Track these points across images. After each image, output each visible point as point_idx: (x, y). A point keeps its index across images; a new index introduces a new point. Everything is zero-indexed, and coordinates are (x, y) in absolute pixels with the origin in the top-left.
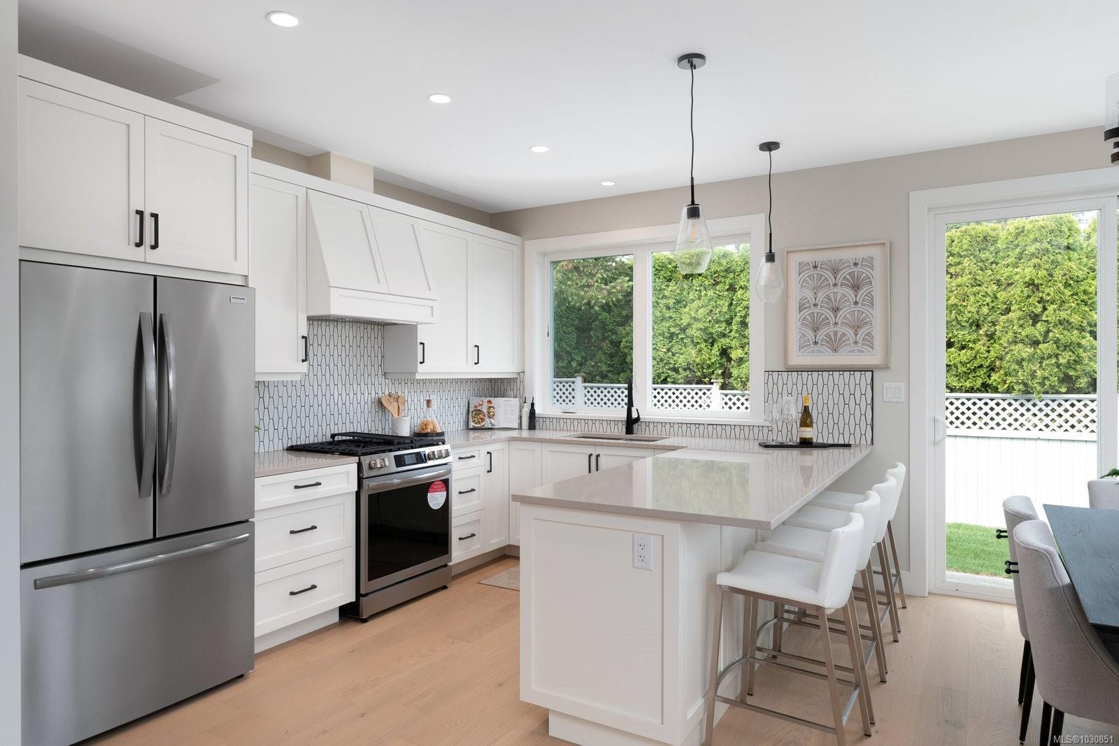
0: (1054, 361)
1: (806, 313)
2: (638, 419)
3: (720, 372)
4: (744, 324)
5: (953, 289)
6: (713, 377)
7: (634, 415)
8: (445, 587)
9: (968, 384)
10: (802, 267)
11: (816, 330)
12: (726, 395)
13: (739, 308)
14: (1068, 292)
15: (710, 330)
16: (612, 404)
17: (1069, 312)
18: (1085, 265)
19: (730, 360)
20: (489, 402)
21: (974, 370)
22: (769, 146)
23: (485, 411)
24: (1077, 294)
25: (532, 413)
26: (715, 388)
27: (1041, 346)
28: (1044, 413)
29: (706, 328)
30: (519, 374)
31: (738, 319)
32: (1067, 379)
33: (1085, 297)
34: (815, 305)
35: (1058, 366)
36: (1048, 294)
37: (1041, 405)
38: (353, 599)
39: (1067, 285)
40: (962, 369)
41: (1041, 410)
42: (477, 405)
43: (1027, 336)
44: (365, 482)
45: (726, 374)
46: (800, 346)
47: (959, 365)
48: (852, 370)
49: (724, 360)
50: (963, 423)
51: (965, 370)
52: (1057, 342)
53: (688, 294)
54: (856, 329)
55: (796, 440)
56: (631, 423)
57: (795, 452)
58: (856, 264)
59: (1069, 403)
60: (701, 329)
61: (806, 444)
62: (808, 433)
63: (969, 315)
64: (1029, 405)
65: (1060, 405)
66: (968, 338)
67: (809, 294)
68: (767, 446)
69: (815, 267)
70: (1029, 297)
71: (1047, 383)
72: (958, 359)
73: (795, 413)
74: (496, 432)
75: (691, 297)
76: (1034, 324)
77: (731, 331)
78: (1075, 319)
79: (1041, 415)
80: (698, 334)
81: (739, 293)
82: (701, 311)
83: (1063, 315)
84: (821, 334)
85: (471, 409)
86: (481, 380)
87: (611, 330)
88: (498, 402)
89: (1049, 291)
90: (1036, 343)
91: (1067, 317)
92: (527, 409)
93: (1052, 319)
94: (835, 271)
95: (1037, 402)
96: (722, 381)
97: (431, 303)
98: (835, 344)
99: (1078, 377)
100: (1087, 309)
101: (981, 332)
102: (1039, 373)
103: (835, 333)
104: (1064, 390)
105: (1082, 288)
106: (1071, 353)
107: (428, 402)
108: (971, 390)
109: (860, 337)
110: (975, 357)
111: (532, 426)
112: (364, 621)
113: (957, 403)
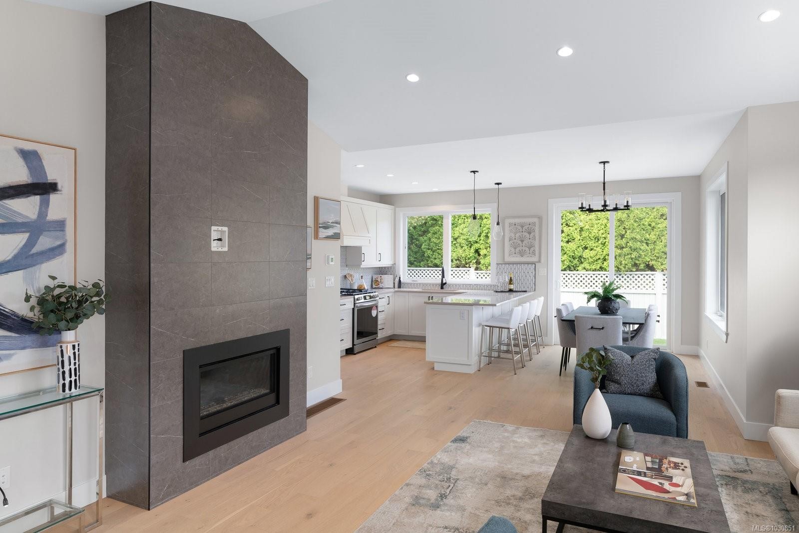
0: (629, 256)
1: (511, 242)
2: (446, 283)
3: (474, 261)
4: (487, 237)
5: (588, 221)
6: (471, 264)
7: (444, 282)
8: (376, 347)
9: (594, 267)
10: (510, 225)
11: (515, 248)
12: (478, 273)
13: (484, 229)
14: (636, 224)
15: (470, 240)
16: (430, 276)
17: (636, 234)
18: (644, 212)
19: (479, 255)
20: (381, 277)
21: (597, 260)
22: (498, 184)
23: (379, 280)
24: (640, 225)
25: (400, 281)
26: (472, 269)
27: (624, 249)
28: (627, 281)
29: (468, 239)
30: (393, 265)
31: (484, 234)
32: (635, 265)
33: (643, 227)
34: (515, 239)
35: (632, 259)
36: (627, 225)
37: (625, 277)
38: (352, 346)
39: (635, 221)
40: (591, 260)
41: (625, 279)
42: (375, 278)
43: (619, 245)
44: (356, 305)
45: (478, 263)
46: (509, 255)
47: (590, 258)
48: (528, 263)
49: (477, 255)
50: (591, 286)
51: (592, 260)
52: (631, 247)
53: (458, 220)
54: (530, 248)
55: (507, 290)
56: (443, 285)
57: (507, 294)
58: (529, 224)
59: (637, 276)
60: (465, 239)
61: (511, 291)
62: (512, 287)
63: (594, 234)
64: (620, 277)
65: (633, 277)
66: (594, 245)
67: (513, 235)
68: (497, 292)
69: (515, 225)
70: (619, 226)
71: (627, 267)
72: (589, 255)
73: (507, 280)
74: (384, 289)
75: (460, 222)
76: (622, 239)
77: (480, 240)
78: (638, 237)
79: (625, 282)
80: (463, 242)
81: (485, 220)
82: (465, 230)
83: (633, 235)
84: (517, 250)
85: (374, 280)
86: (376, 268)
87: (416, 239)
88: (384, 276)
89: (627, 224)
90: (622, 248)
91: (635, 236)
92: (397, 280)
93: (628, 237)
94: (522, 227)
95: (624, 276)
96: (476, 266)
97: (369, 238)
98: (522, 254)
99: (640, 264)
100: (644, 232)
101: (600, 242)
102: (623, 262)
103: (522, 250)
104: (634, 270)
105: (642, 223)
106: (636, 253)
107: (362, 277)
108: (595, 270)
109: (531, 251)
110: (597, 254)
111: (399, 287)
112: (355, 354)
113: (589, 277)
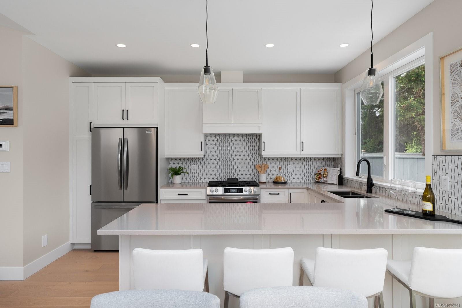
10: (453, 68)
20: (325, 169)
23: (322, 174)
25: (340, 176)
30: (340, 156)
42: (319, 170)
44: (209, 197)
46: (452, 134)
56: (370, 186)
67: (458, 90)
74: (326, 185)
85: (316, 173)
88: (330, 170)
107: (280, 168)
111: (341, 183)
